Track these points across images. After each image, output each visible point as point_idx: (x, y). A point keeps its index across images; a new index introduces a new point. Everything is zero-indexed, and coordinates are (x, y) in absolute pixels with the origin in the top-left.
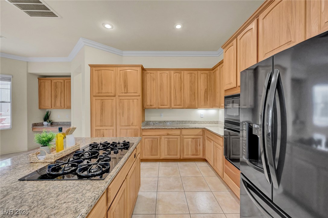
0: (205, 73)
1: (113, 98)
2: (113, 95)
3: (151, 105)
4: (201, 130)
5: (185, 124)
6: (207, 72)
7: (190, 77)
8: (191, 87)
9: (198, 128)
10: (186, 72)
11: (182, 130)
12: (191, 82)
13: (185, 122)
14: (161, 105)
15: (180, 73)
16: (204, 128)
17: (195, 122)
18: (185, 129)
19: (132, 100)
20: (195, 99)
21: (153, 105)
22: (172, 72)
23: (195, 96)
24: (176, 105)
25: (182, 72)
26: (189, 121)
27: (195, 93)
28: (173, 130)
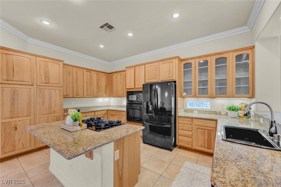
0: (105, 75)
1: (30, 87)
2: (30, 84)
3: (67, 95)
4: (106, 111)
5: (90, 109)
6: (106, 74)
7: (97, 76)
8: (97, 83)
9: (105, 110)
10: (94, 72)
11: (95, 112)
12: (97, 79)
13: (91, 107)
14: (76, 95)
15: (91, 72)
16: (108, 110)
17: (97, 107)
18: (97, 111)
19: (54, 90)
20: (99, 91)
21: (68, 95)
22: (85, 70)
23: (99, 89)
24: (87, 95)
25: (92, 72)
26: (93, 107)
27: (99, 87)
28: (89, 113)
